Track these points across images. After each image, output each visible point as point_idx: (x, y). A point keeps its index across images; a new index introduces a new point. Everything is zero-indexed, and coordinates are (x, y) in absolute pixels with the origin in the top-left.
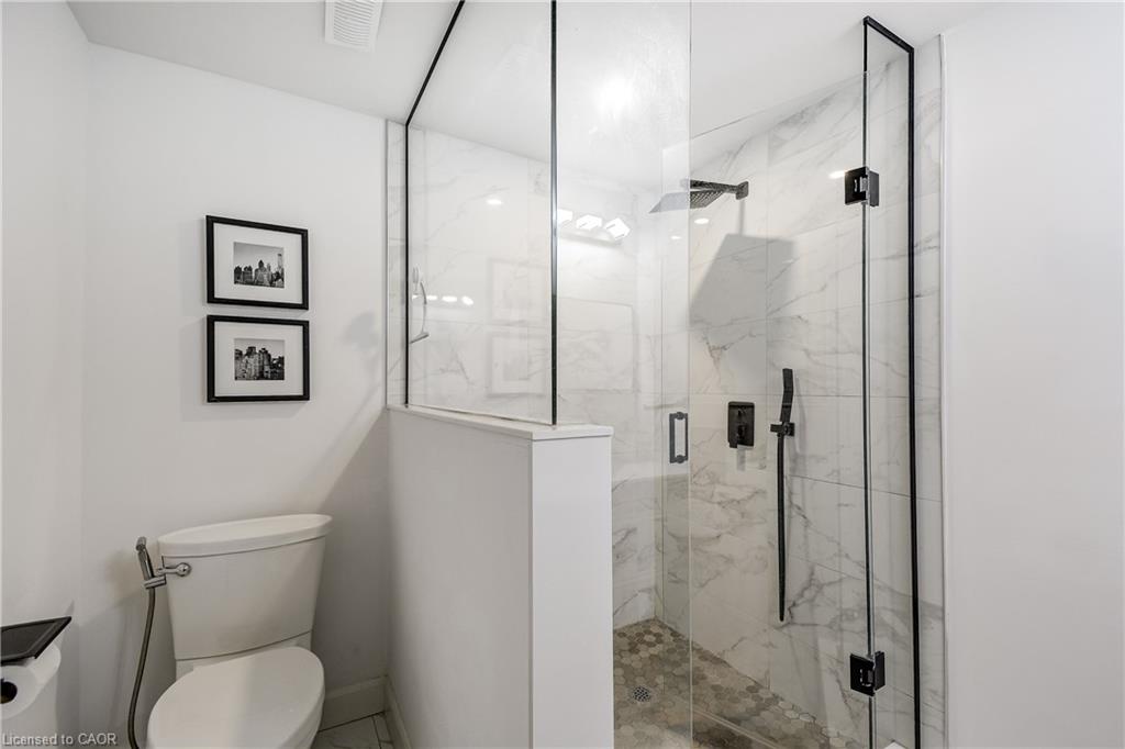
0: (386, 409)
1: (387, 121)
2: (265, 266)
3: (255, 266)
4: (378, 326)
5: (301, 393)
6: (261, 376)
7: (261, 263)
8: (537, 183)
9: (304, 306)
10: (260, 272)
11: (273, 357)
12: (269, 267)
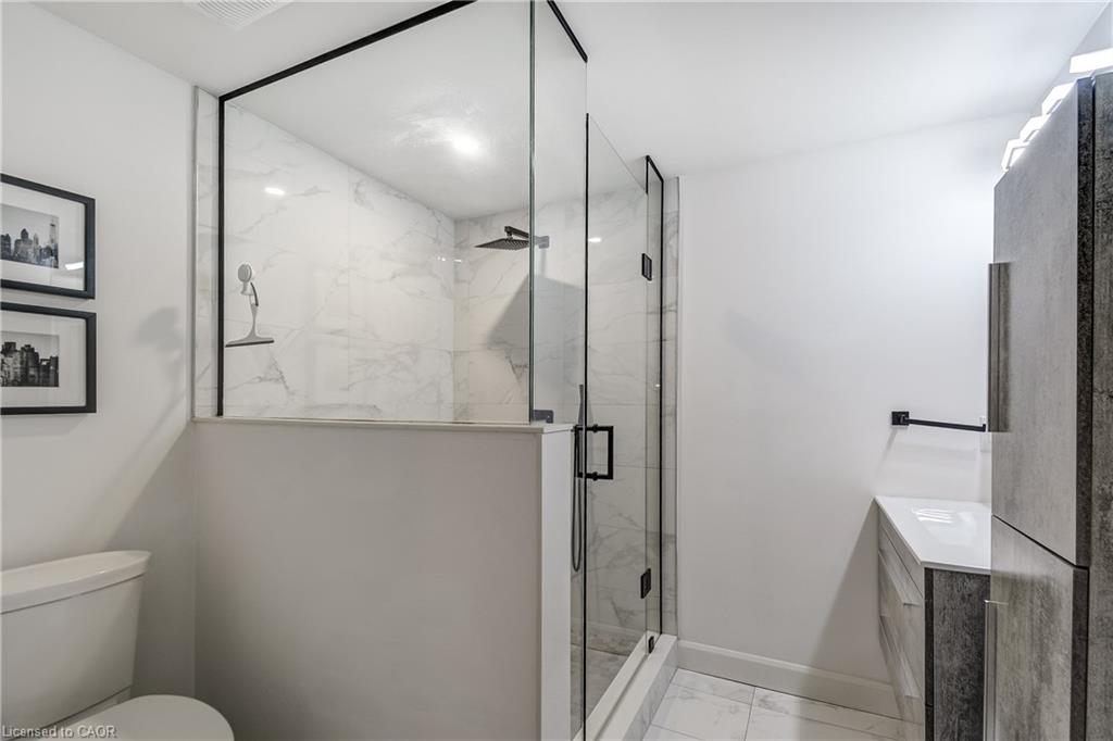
0: (193, 421)
1: (196, 87)
2: (31, 237)
3: (15, 236)
4: (182, 325)
5: (82, 403)
6: (24, 380)
7: (24, 233)
8: (356, 192)
9: (88, 293)
10: (22, 245)
11: (40, 357)
12: (37, 240)
